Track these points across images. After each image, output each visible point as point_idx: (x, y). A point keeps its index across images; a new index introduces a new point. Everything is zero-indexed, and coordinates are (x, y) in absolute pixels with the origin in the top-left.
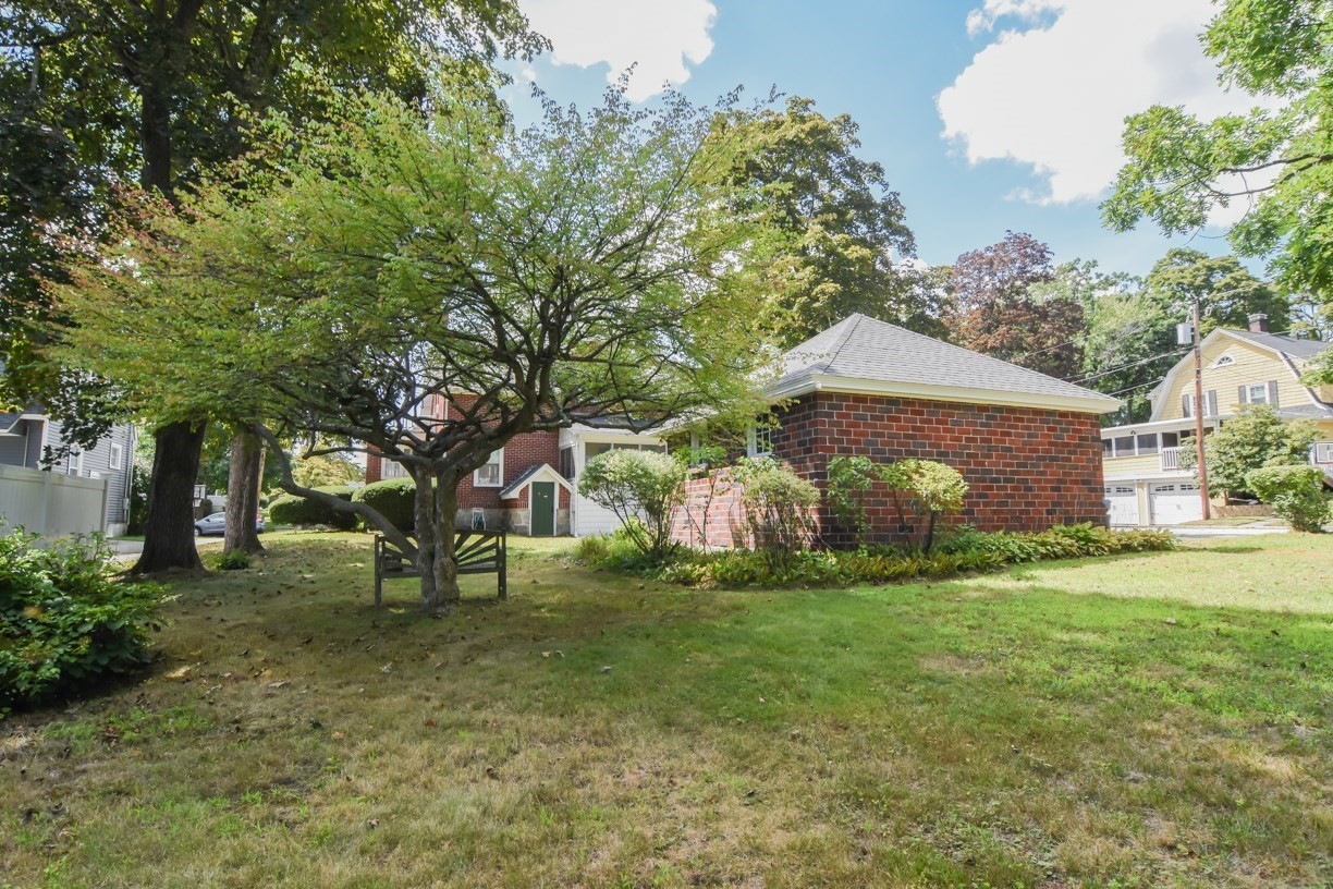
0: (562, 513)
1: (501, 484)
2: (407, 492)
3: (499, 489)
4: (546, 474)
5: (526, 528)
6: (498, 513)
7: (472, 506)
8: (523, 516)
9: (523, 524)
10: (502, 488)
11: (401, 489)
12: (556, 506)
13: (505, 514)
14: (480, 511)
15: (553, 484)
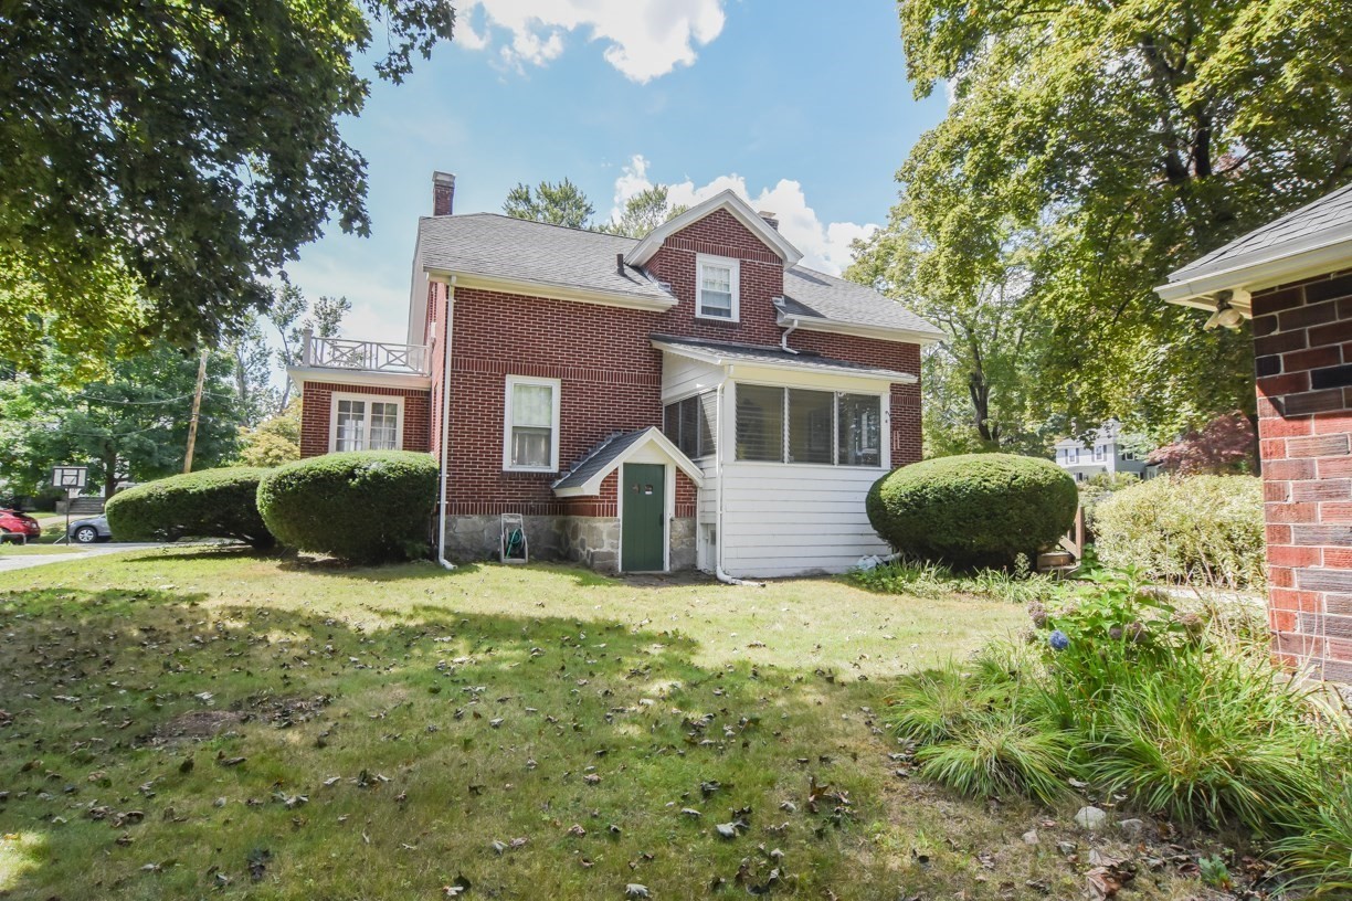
0: (681, 525)
1: (554, 468)
2: (364, 482)
3: (550, 478)
4: (651, 447)
5: (611, 556)
6: (549, 523)
7: (499, 511)
8: (606, 535)
9: (606, 549)
10: (558, 476)
11: (351, 474)
12: (669, 510)
13: (563, 525)
14: (517, 520)
15: (663, 467)
